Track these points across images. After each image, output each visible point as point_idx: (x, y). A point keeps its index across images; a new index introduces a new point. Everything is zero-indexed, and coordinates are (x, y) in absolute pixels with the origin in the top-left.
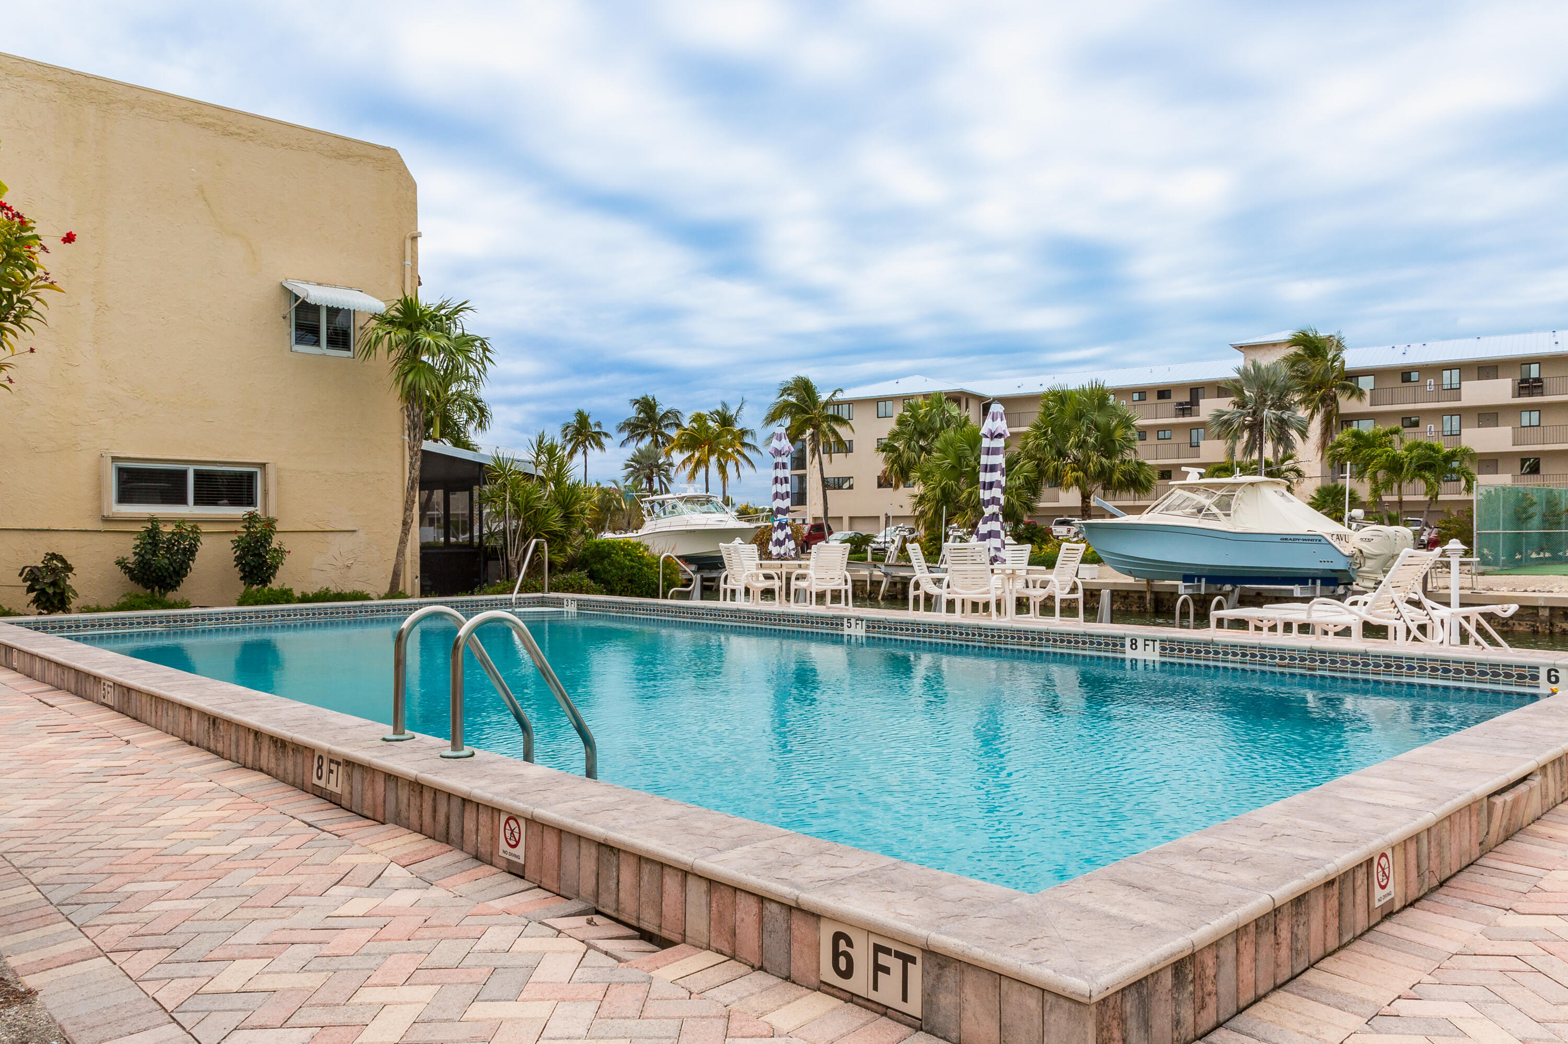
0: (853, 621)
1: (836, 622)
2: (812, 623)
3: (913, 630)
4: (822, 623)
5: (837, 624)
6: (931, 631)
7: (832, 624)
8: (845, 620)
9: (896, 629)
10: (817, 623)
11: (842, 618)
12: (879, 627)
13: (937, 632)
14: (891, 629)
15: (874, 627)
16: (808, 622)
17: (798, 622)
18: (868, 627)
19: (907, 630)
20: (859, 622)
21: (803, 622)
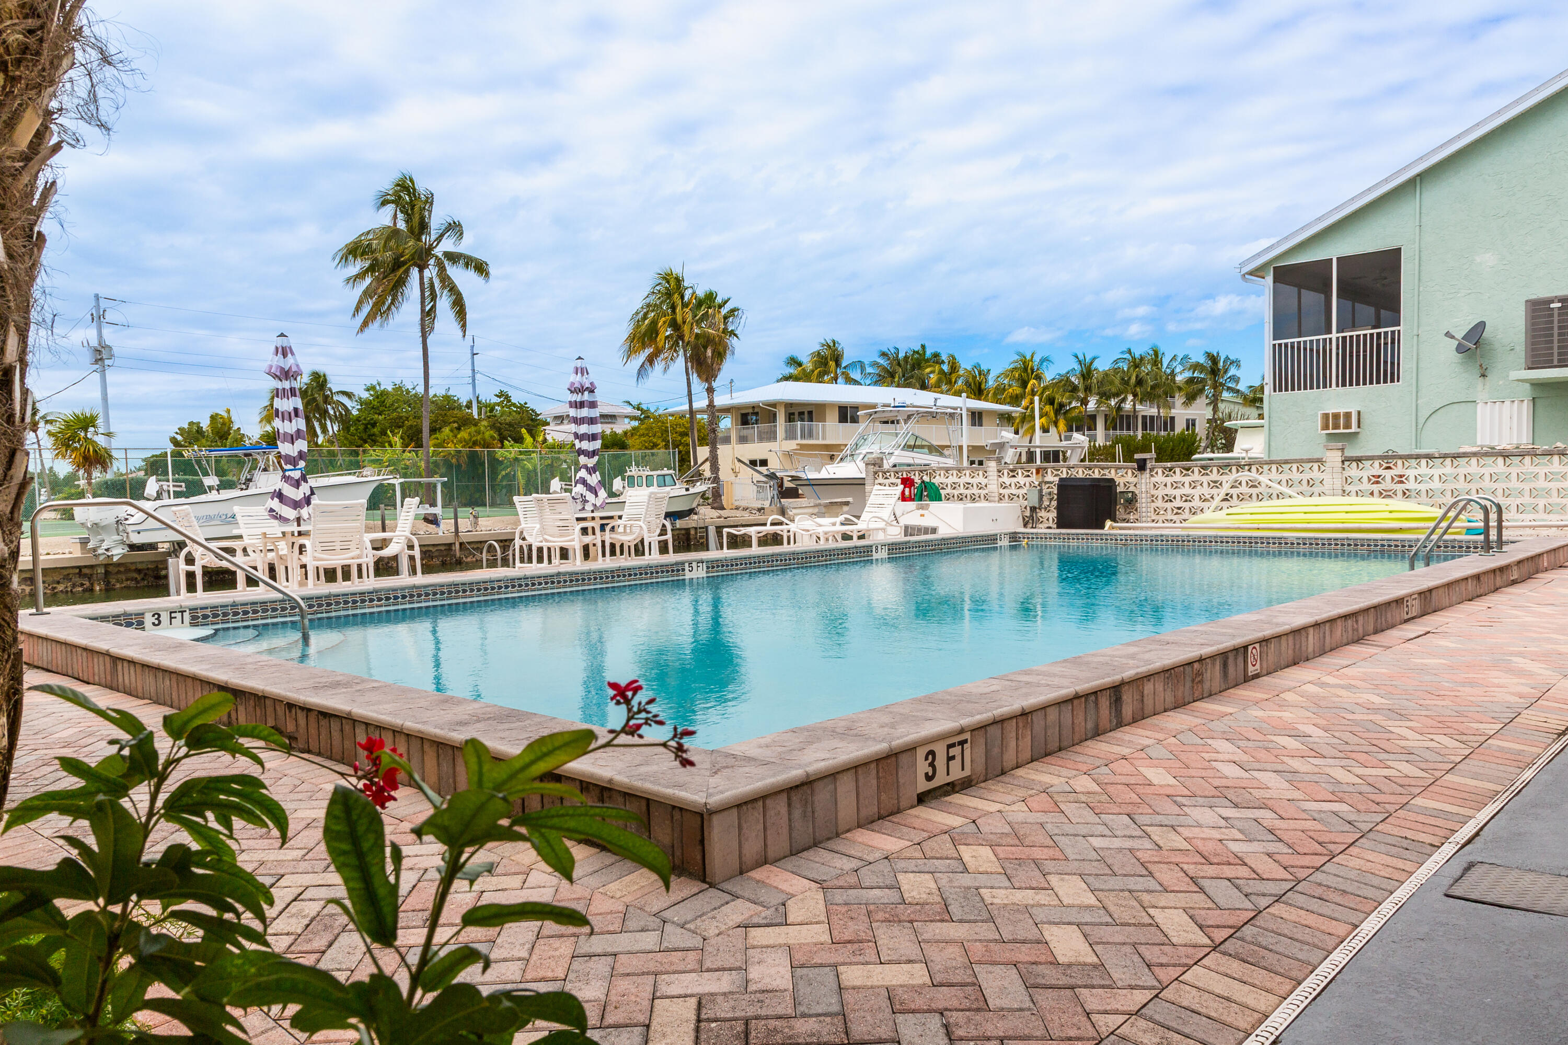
0: (694, 565)
1: (678, 568)
2: (652, 573)
3: (746, 564)
4: (663, 572)
5: (678, 570)
6: (759, 562)
7: (673, 571)
8: (687, 565)
9: (732, 565)
10: (657, 572)
11: (683, 563)
12: (718, 566)
13: (764, 562)
14: (727, 566)
15: (713, 567)
16: (647, 573)
17: (636, 575)
18: (708, 568)
19: (741, 564)
20: (700, 564)
21: (641, 574)
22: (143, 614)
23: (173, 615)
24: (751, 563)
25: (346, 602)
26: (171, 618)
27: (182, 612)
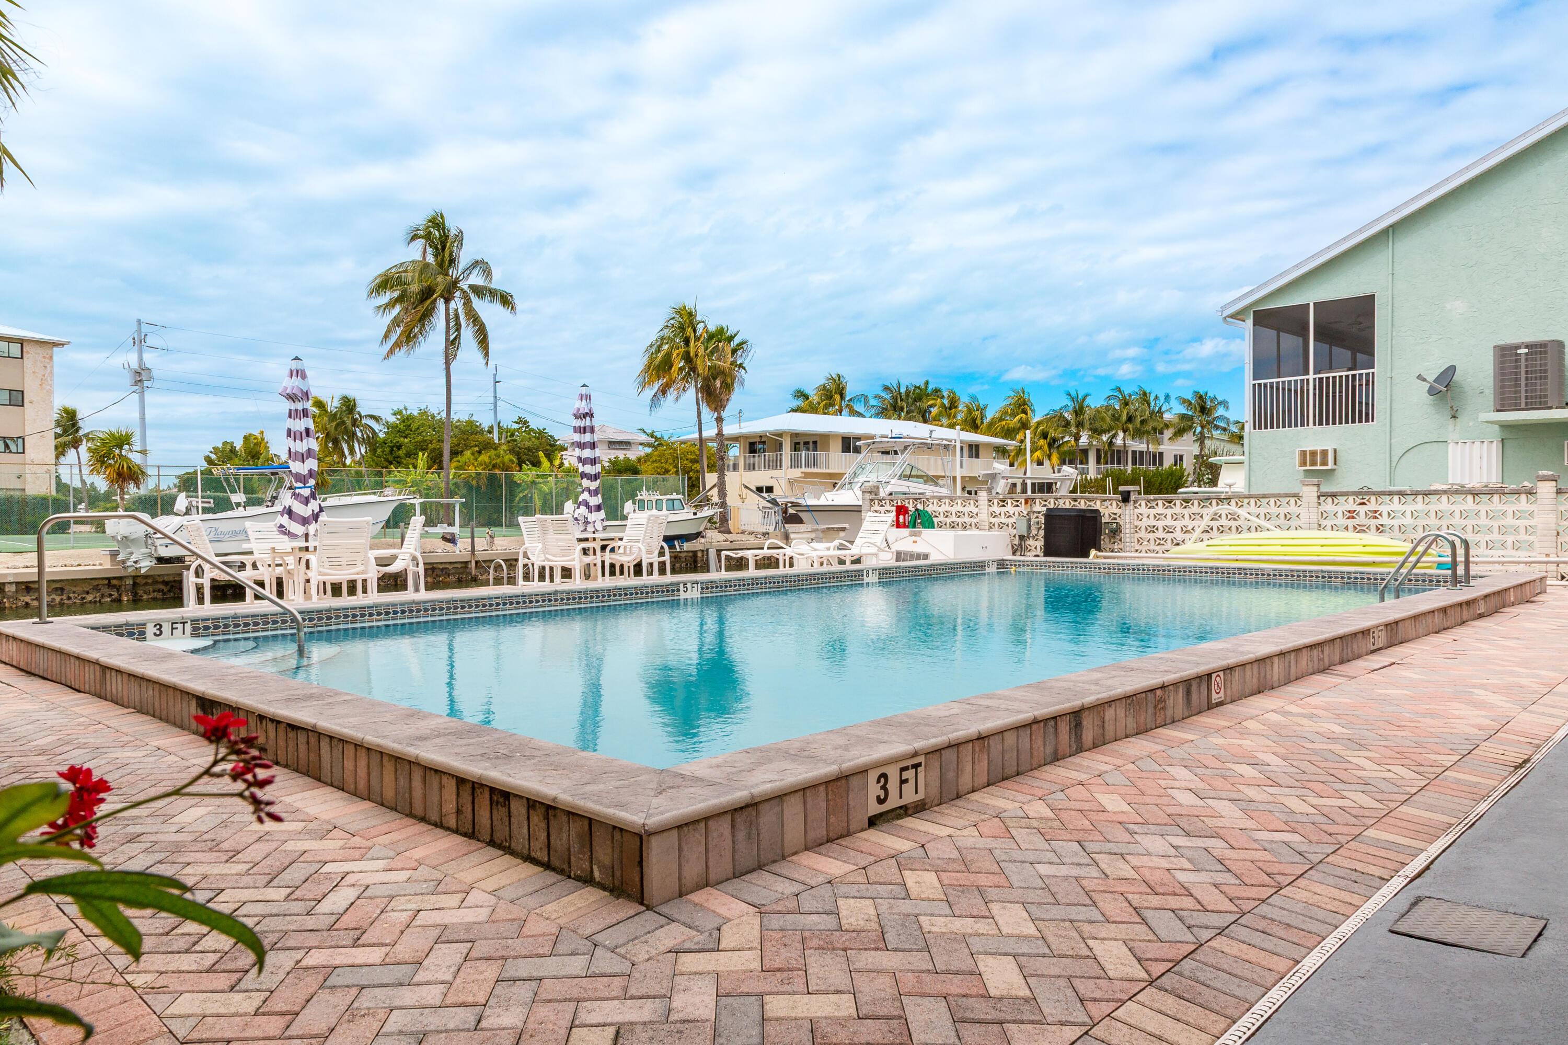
0: (689, 586)
1: (673, 589)
2: (647, 593)
3: (740, 585)
4: (658, 592)
5: (673, 591)
6: (753, 584)
7: (668, 591)
8: (682, 585)
9: (726, 587)
10: (653, 592)
11: (678, 584)
12: (712, 587)
13: (757, 584)
14: (721, 587)
15: (707, 588)
16: (642, 593)
17: (631, 594)
18: (702, 588)
19: (735, 586)
20: (695, 585)
21: (637, 594)
22: (145, 624)
23: (175, 626)
24: (744, 585)
25: (346, 616)
26: (173, 629)
27: (184, 623)
